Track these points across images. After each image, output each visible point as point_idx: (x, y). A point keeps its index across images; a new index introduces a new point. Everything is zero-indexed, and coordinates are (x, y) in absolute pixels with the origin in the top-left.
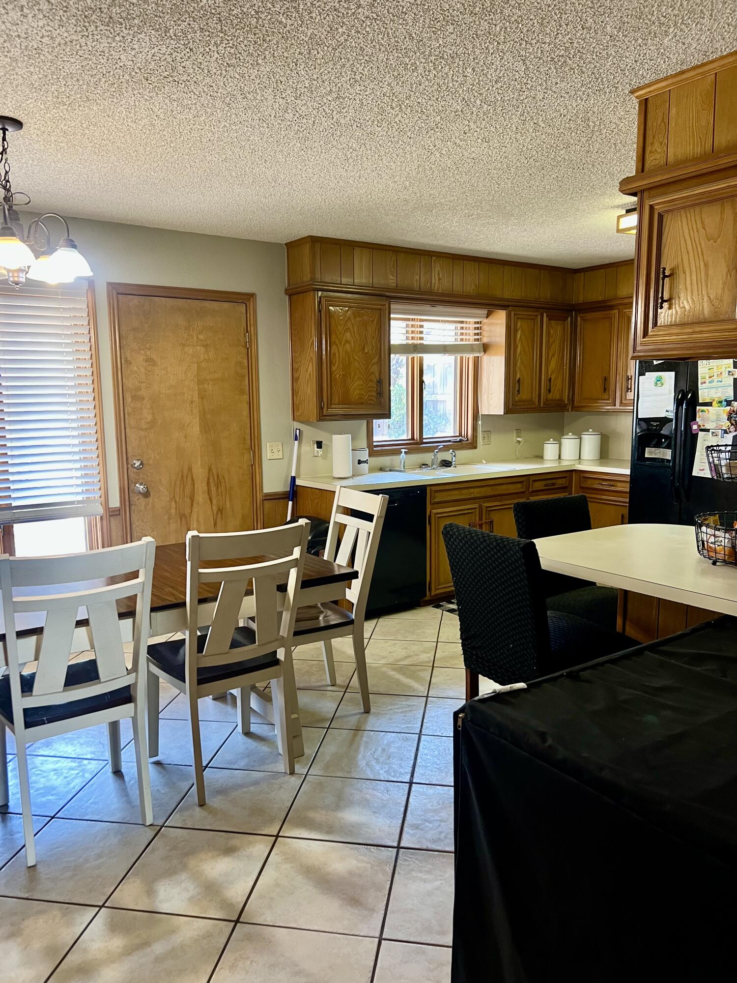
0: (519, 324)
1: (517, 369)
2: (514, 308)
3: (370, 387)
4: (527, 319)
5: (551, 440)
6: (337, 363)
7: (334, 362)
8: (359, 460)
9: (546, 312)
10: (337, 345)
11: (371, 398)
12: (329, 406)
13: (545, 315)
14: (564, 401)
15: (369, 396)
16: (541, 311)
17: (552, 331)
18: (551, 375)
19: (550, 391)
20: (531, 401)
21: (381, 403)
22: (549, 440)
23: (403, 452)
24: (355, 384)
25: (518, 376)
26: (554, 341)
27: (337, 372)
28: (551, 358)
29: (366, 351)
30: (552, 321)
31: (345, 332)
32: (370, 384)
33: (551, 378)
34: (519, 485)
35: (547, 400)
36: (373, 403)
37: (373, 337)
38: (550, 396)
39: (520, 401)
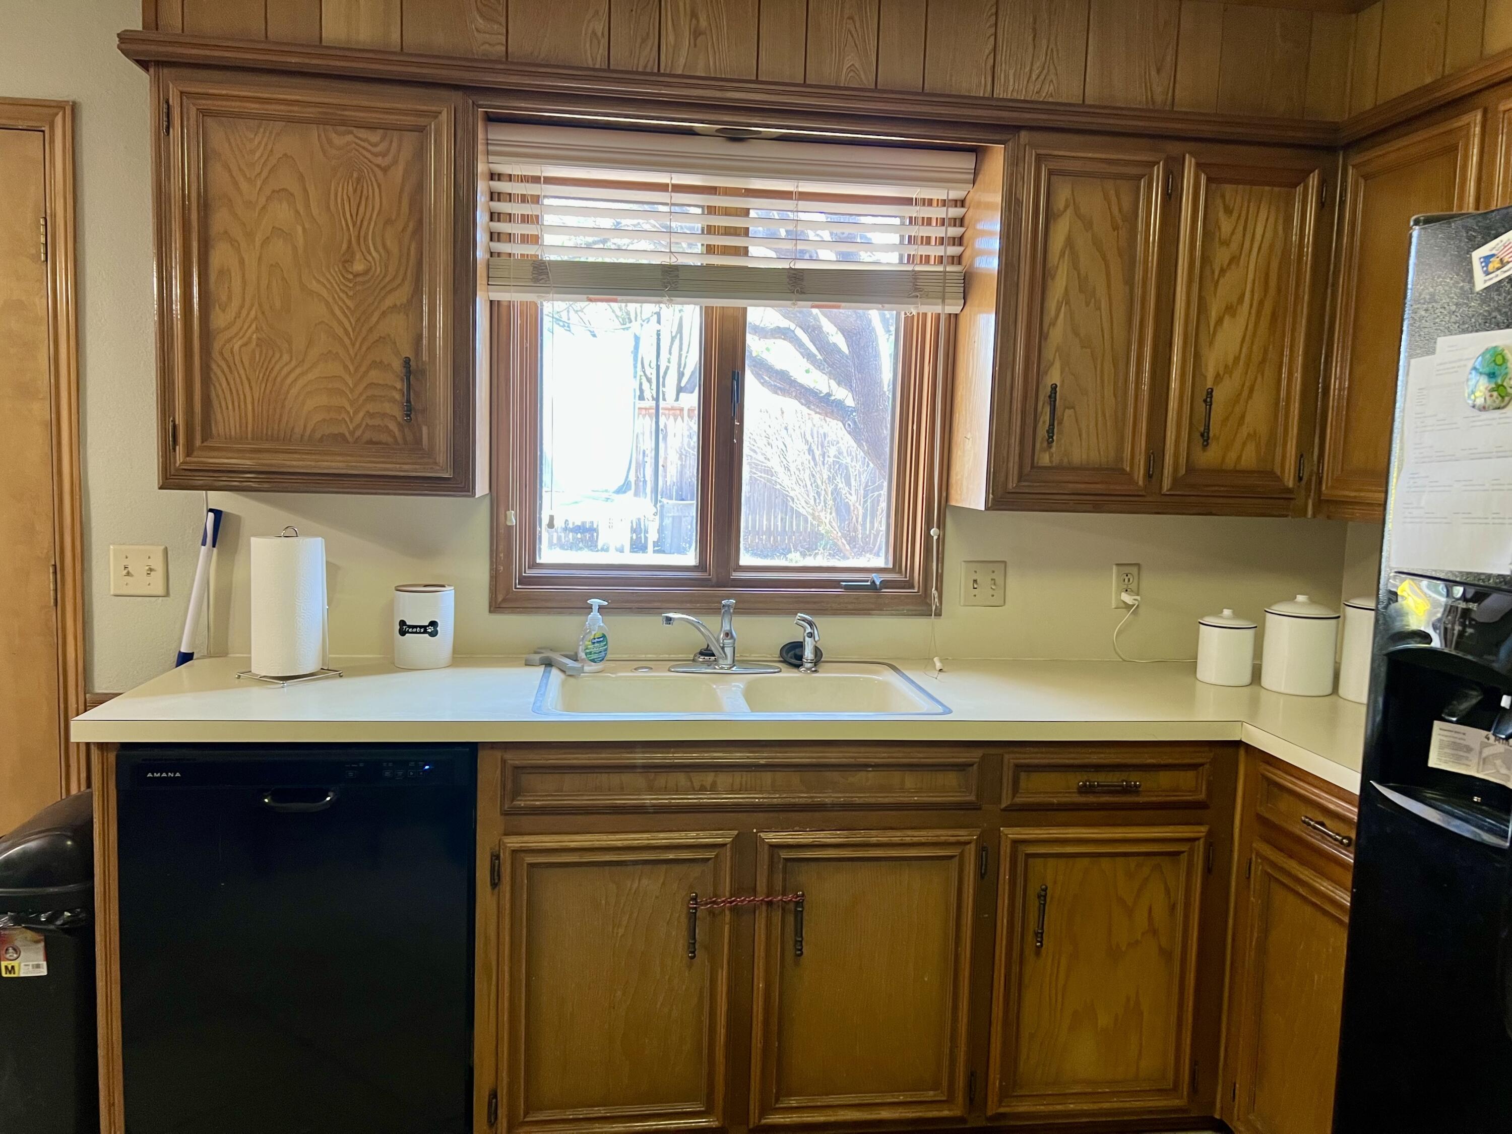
0: (1063, 194)
1: (1050, 352)
2: (1039, 137)
3: (371, 385)
4: (1104, 177)
5: (1227, 612)
6: (235, 303)
7: (224, 298)
8: (402, 623)
9: (1191, 154)
10: (232, 241)
11: (377, 422)
12: (198, 443)
13: (1189, 164)
14: (1279, 479)
15: (371, 415)
16: (1174, 148)
17: (1226, 225)
18: (1218, 378)
19: (1206, 438)
20: (1114, 471)
21: (418, 441)
22: (1218, 613)
23: (595, 608)
24: (310, 376)
25: (1054, 377)
26: (1234, 260)
27: (234, 330)
28: (1220, 321)
29: (358, 267)
30: (1228, 188)
31: (269, 199)
32: (374, 375)
33: (1210, 393)
34: (951, 779)
35: (1190, 469)
36: (384, 437)
37: (388, 222)
38: (1209, 457)
39: (1059, 468)
